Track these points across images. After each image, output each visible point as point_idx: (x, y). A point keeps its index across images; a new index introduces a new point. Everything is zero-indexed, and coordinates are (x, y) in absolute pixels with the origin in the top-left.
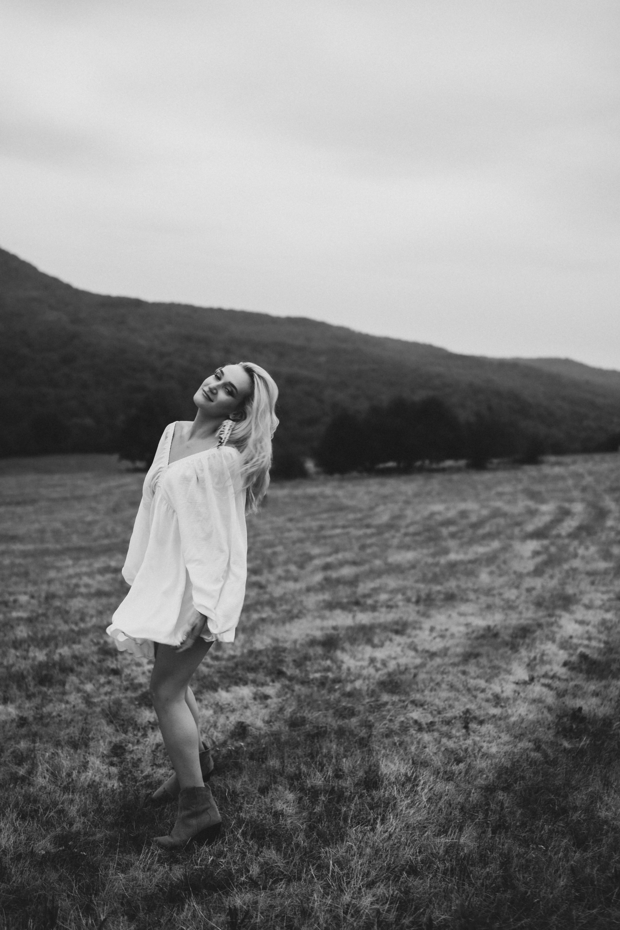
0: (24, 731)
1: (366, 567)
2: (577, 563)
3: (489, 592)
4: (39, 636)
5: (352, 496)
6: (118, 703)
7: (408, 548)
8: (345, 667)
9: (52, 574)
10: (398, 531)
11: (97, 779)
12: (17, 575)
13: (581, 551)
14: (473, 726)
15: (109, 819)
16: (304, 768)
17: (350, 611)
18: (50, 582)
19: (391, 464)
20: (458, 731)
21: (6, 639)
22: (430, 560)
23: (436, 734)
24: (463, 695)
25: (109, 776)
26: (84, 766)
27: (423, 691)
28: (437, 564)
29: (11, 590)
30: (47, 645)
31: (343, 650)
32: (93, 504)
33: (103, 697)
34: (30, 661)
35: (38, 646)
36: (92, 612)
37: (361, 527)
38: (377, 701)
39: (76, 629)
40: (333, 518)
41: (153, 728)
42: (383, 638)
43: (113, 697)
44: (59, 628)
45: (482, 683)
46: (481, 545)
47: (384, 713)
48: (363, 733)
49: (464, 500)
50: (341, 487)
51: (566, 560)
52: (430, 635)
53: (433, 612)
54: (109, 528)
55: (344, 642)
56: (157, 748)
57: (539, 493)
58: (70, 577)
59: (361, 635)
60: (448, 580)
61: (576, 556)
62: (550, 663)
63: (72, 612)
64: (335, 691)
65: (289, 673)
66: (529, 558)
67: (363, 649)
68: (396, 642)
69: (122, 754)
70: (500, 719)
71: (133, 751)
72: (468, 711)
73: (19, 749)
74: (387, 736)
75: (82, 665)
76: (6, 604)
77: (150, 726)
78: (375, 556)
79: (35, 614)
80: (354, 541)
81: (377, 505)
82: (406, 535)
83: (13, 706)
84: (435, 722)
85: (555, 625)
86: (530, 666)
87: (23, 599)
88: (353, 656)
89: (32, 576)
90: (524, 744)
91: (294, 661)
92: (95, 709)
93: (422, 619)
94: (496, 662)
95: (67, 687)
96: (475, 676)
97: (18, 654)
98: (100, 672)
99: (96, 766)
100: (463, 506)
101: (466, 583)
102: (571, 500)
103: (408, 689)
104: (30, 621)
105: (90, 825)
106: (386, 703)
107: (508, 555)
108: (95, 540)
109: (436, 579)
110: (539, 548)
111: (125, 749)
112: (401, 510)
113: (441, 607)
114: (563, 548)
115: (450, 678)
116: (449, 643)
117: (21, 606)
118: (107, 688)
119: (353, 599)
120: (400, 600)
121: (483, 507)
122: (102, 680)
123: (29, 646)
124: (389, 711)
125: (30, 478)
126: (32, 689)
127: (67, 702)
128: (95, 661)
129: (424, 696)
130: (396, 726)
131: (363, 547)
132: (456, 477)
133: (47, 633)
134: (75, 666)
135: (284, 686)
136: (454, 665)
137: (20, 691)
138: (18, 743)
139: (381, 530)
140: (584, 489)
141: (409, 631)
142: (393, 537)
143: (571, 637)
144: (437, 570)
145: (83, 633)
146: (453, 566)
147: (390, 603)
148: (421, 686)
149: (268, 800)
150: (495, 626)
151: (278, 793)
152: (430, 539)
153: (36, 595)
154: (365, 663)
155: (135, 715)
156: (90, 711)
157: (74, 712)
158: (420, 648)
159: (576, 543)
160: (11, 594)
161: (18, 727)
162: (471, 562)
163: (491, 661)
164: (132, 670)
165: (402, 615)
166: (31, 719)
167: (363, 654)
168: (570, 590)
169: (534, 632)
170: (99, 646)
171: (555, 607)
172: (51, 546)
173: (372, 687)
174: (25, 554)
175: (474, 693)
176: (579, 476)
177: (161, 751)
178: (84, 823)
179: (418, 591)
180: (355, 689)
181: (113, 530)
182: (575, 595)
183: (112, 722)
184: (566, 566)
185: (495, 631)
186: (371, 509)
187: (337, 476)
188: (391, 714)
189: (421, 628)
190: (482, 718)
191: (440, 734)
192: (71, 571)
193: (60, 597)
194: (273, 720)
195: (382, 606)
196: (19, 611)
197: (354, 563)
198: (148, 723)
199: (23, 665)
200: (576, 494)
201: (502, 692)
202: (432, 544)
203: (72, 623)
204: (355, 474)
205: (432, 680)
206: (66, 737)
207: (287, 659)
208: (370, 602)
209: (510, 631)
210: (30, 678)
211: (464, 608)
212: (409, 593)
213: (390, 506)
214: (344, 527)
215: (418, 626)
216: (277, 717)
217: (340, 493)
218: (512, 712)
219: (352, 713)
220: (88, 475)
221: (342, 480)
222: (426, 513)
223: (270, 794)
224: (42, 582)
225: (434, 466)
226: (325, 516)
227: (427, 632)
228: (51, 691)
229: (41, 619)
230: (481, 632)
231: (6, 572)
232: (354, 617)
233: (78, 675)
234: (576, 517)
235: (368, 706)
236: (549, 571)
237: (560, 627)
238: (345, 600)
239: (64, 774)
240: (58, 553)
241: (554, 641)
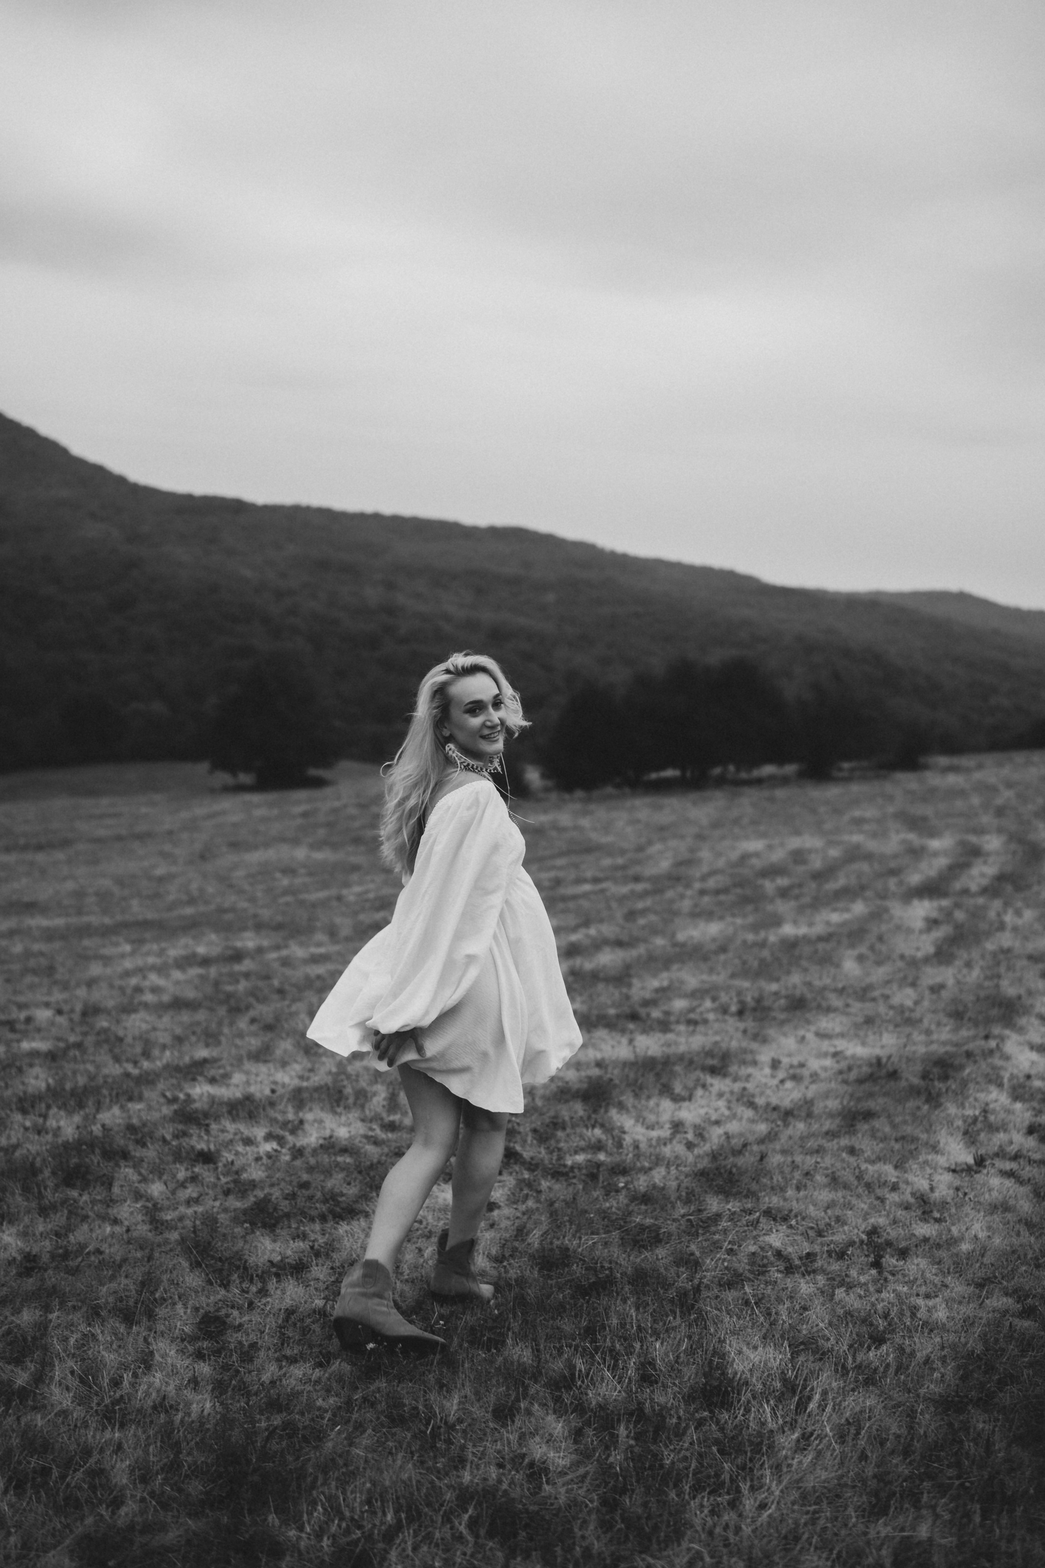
0: (30, 1283)
1: (641, 950)
2: (1006, 940)
3: (863, 993)
4: (68, 1086)
5: (607, 828)
6: (210, 1221)
7: (709, 915)
8: (628, 1140)
9: (96, 969)
10: (688, 886)
11: (171, 1389)
12: (34, 972)
13: (1009, 918)
14: (890, 1261)
15: (195, 1488)
16: (580, 1364)
17: (623, 1031)
18: (91, 983)
19: (670, 773)
20: (862, 1272)
21: (8, 1093)
22: (750, 937)
23: (821, 1279)
24: (859, 1196)
25: (194, 1383)
26: (145, 1362)
27: (783, 1190)
28: (763, 944)
29: (21, 999)
30: (81, 1105)
31: (621, 1106)
32: (167, 847)
33: (182, 1209)
34: (49, 1137)
35: (63, 1106)
36: (164, 1038)
37: (626, 880)
38: (700, 1211)
39: (135, 1072)
40: (576, 866)
41: (277, 1275)
42: (691, 1084)
43: (200, 1209)
44: (106, 1071)
45: (889, 1172)
46: (835, 910)
47: (717, 1237)
48: (683, 1280)
49: (798, 833)
50: (585, 813)
51: (988, 934)
52: (773, 1076)
53: (772, 1032)
54: (194, 886)
55: (622, 1093)
56: (287, 1319)
57: (925, 819)
58: (127, 974)
59: (651, 1077)
60: (789, 973)
61: (1002, 927)
62: (1003, 1127)
63: (129, 1040)
64: (618, 1191)
65: (527, 1155)
66: (921, 932)
67: (658, 1105)
68: (715, 1090)
69: (221, 1333)
70: (938, 1246)
71: (241, 1325)
72: (874, 1232)
73: (18, 1326)
74: (730, 1285)
75: (144, 1145)
76: (11, 1025)
77: (274, 1270)
78: (655, 931)
79: (62, 1045)
80: (614, 905)
81: (650, 843)
82: (702, 892)
83: (13, 1230)
84: (815, 1255)
85: (997, 1055)
86: (970, 1136)
87: (43, 1015)
88: (640, 1119)
89: (61, 974)
90: (998, 1301)
91: (535, 1131)
92: (167, 1235)
93: (754, 1046)
94: (908, 1130)
95: (116, 1190)
96: (873, 1157)
97: (28, 1124)
98: (178, 1156)
99: (169, 1361)
100: (795, 843)
101: (821, 978)
102: (980, 831)
103: (754, 1187)
104: (52, 1057)
105: (155, 1507)
106: (718, 1216)
107: (884, 927)
108: (171, 908)
109: (764, 971)
110: (934, 914)
111: (224, 1323)
112: (692, 850)
113: (783, 1023)
114: (976, 914)
115: (828, 1161)
116: (812, 1091)
117: (39, 1030)
118: (191, 1191)
119: (627, 1010)
120: (708, 1011)
121: (830, 843)
122: (182, 1175)
123: (49, 1107)
124: (725, 1231)
125: (60, 803)
126: (50, 1196)
127: (116, 1221)
128: (168, 1137)
129: (785, 1200)
130: (742, 1264)
131: (631, 916)
132: (780, 793)
133: (81, 1081)
134: (131, 1147)
135: (522, 1183)
136: (831, 1135)
137: (28, 1200)
138: (17, 1312)
139: (659, 885)
140: (1000, 812)
141: (733, 1069)
142: (682, 897)
143: (1029, 1077)
144: (766, 953)
145: (148, 1079)
146: (791, 945)
147: (692, 1016)
148: (777, 1178)
149: (513, 1437)
150: (889, 1057)
151: (532, 1419)
152: (745, 900)
153: (66, 1008)
154: (666, 1133)
155: (242, 1249)
156: (159, 1239)
157: (129, 1243)
158: (760, 1101)
159: (997, 904)
160: (21, 1006)
161: (20, 1275)
162: (820, 939)
163: (894, 1126)
164: (237, 1153)
165: (718, 1038)
166: (45, 1258)
167: (658, 1114)
168: (1009, 990)
169: (962, 1067)
170: (175, 1107)
171: (989, 1021)
172: (94, 920)
173: (687, 1182)
174: (49, 935)
175: (879, 1192)
176: (989, 790)
177: (295, 1324)
178: (143, 1500)
179: (739, 993)
180: (655, 1186)
181: (201, 890)
182: (1019, 997)
183: (199, 1265)
184: (990, 946)
185: (891, 1069)
186: (640, 849)
187: (579, 794)
188: (730, 1238)
189: (755, 1063)
190: (903, 1244)
191: (828, 1279)
192: (128, 964)
193: (108, 1012)
194: (507, 1255)
195: (678, 1022)
196: (33, 1039)
197: (619, 944)
198: (268, 1264)
199: (34, 1146)
200: (986, 819)
201: (932, 1189)
202: (750, 908)
203: (128, 1060)
204: (609, 790)
205: (794, 1166)
206: (111, 1299)
207: (521, 1129)
208: (656, 1014)
209: (919, 1068)
210: (47, 1173)
211: (826, 1023)
212: (724, 998)
213: (673, 843)
214: (596, 880)
215: (749, 1057)
216: (515, 1250)
217: (585, 822)
218: (959, 1231)
219: (656, 1238)
220: (157, 797)
221: (588, 800)
222: (734, 856)
223: (518, 1423)
224: (78, 985)
225: (744, 775)
226: (560, 862)
227: (767, 1071)
228: (85, 1197)
229: (72, 1053)
230: (866, 1070)
231: (16, 967)
232: (631, 1041)
233: (137, 1164)
234: (991, 860)
235: (683, 1222)
236: (963, 955)
237: (1007, 1058)
238: (612, 1011)
239: (107, 1381)
240: (106, 932)
241: (1000, 1085)
